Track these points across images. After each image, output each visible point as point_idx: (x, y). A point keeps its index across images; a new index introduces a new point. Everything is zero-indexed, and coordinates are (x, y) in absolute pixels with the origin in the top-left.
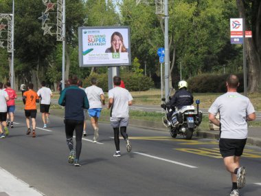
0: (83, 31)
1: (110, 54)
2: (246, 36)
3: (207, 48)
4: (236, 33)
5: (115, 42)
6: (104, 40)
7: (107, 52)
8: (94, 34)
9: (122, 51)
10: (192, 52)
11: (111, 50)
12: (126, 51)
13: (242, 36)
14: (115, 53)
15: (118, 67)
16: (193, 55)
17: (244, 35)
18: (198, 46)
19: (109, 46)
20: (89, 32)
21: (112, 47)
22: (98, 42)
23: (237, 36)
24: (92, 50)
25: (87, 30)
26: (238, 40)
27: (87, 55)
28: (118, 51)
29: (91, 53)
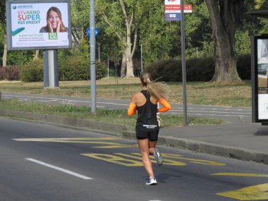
0: (12, 5)
1: (46, 35)
2: (185, 11)
3: (176, 26)
4: (172, 7)
5: (51, 20)
6: (38, 17)
7: (41, 31)
8: (25, 10)
9: (61, 31)
10: (158, 32)
11: (47, 29)
12: (65, 31)
13: (179, 12)
14: (52, 33)
15: (56, 50)
16: (159, 36)
17: (182, 10)
18: (165, 25)
19: (45, 24)
20: (19, 7)
21: (48, 26)
22: (31, 19)
23: (173, 11)
24: (23, 29)
25: (17, 5)
26: (174, 16)
27: (17, 36)
28: (55, 30)
29: (21, 33)
